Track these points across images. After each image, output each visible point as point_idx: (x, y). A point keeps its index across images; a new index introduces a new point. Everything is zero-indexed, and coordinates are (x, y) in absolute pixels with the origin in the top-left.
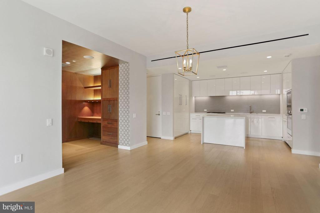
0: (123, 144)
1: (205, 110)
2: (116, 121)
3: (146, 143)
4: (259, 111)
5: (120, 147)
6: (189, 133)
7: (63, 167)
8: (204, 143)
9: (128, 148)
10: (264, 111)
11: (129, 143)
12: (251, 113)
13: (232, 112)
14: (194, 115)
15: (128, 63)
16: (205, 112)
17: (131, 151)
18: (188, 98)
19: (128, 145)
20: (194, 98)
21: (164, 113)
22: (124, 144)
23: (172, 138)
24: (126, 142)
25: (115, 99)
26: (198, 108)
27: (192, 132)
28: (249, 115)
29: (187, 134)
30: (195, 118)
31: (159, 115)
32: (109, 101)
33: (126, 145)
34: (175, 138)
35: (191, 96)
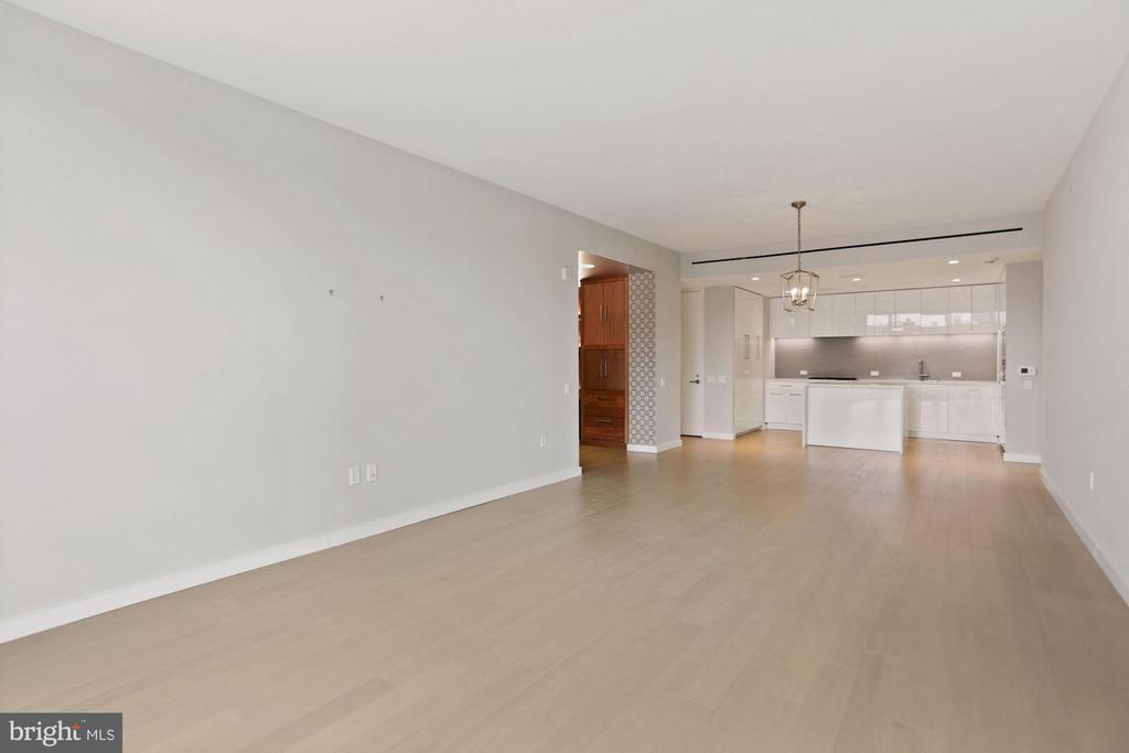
0: (638, 442)
1: (804, 373)
2: (622, 393)
3: (678, 442)
4: (944, 376)
5: (630, 447)
6: (764, 428)
7: (581, 465)
8: (807, 446)
9: (653, 449)
10: (959, 374)
11: (655, 438)
12: (923, 378)
13: (875, 377)
14: (775, 385)
15: (650, 272)
16: (803, 377)
17: (658, 454)
18: (761, 342)
19: (651, 442)
20: (773, 340)
21: (711, 379)
22: (643, 441)
23: (731, 437)
24: (647, 437)
25: (619, 347)
26: (785, 368)
27: (769, 426)
28: (917, 385)
29: (757, 431)
30: (778, 392)
31: (697, 382)
32: (603, 351)
33: (647, 443)
34: (738, 436)
35: (767, 336)
